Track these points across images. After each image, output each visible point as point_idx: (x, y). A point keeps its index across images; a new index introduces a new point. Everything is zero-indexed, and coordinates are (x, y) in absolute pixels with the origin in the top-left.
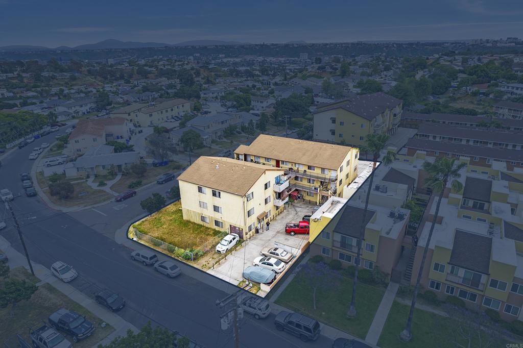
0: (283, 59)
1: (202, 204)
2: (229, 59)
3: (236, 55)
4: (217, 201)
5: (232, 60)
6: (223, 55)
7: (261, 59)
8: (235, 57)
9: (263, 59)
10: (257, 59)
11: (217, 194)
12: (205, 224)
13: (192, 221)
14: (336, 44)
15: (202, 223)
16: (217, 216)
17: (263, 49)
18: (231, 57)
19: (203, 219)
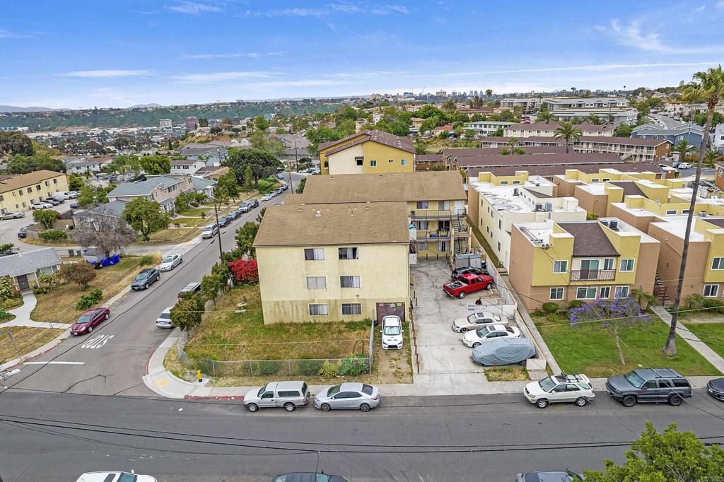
0: (134, 129)
1: (313, 282)
2: (40, 134)
3: (49, 127)
4: (349, 267)
5: (45, 134)
6: (26, 128)
7: (97, 131)
8: (50, 130)
9: (102, 131)
10: (92, 131)
11: (350, 253)
12: (319, 319)
13: (286, 321)
14: (209, 106)
15: (311, 319)
16: (349, 295)
17: (97, 116)
18: (43, 131)
19: (314, 309)
